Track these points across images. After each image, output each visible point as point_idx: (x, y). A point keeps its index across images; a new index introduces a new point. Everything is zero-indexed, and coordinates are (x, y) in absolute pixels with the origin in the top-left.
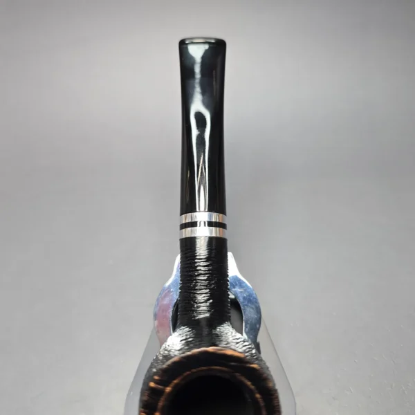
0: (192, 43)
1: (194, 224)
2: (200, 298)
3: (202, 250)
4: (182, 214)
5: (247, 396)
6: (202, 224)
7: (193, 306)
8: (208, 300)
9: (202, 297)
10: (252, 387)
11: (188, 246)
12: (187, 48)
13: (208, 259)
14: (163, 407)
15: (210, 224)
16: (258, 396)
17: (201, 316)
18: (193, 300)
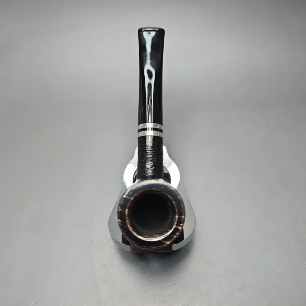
0: (146, 31)
1: (145, 129)
2: (148, 166)
3: (149, 143)
4: (139, 124)
5: (169, 203)
6: (150, 129)
7: (144, 170)
8: (152, 167)
9: (149, 166)
10: (171, 198)
11: (142, 141)
12: (143, 33)
13: (152, 147)
14: (129, 206)
15: (154, 129)
16: (174, 202)
17: (149, 175)
18: (145, 167)
